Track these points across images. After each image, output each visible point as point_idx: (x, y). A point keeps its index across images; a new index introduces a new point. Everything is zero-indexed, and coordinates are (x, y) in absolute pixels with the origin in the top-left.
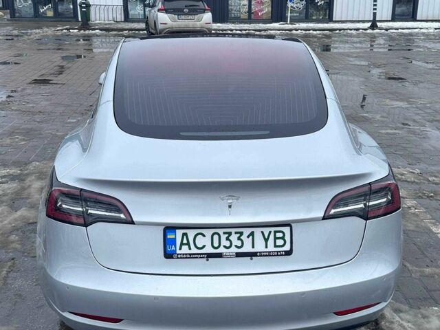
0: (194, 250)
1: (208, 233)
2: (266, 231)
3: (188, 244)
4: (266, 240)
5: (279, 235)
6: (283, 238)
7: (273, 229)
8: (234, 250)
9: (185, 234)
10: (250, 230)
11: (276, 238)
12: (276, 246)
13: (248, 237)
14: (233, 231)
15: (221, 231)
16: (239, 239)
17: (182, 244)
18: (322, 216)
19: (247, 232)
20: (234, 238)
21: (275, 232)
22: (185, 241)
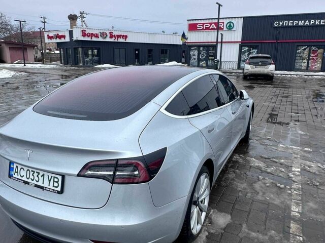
0: (19, 177)
1: (26, 169)
2: (50, 175)
3: (17, 172)
4: (50, 181)
5: (56, 180)
6: (57, 182)
7: (54, 175)
8: (34, 182)
9: (17, 167)
10: (43, 173)
11: (54, 181)
12: (54, 186)
13: (42, 176)
14: (36, 171)
15: (31, 170)
16: (38, 176)
17: (15, 172)
18: (77, 173)
19: (41, 173)
20: (36, 174)
21: (54, 177)
22: (17, 171)
